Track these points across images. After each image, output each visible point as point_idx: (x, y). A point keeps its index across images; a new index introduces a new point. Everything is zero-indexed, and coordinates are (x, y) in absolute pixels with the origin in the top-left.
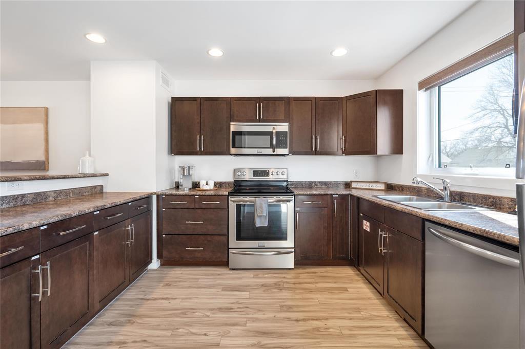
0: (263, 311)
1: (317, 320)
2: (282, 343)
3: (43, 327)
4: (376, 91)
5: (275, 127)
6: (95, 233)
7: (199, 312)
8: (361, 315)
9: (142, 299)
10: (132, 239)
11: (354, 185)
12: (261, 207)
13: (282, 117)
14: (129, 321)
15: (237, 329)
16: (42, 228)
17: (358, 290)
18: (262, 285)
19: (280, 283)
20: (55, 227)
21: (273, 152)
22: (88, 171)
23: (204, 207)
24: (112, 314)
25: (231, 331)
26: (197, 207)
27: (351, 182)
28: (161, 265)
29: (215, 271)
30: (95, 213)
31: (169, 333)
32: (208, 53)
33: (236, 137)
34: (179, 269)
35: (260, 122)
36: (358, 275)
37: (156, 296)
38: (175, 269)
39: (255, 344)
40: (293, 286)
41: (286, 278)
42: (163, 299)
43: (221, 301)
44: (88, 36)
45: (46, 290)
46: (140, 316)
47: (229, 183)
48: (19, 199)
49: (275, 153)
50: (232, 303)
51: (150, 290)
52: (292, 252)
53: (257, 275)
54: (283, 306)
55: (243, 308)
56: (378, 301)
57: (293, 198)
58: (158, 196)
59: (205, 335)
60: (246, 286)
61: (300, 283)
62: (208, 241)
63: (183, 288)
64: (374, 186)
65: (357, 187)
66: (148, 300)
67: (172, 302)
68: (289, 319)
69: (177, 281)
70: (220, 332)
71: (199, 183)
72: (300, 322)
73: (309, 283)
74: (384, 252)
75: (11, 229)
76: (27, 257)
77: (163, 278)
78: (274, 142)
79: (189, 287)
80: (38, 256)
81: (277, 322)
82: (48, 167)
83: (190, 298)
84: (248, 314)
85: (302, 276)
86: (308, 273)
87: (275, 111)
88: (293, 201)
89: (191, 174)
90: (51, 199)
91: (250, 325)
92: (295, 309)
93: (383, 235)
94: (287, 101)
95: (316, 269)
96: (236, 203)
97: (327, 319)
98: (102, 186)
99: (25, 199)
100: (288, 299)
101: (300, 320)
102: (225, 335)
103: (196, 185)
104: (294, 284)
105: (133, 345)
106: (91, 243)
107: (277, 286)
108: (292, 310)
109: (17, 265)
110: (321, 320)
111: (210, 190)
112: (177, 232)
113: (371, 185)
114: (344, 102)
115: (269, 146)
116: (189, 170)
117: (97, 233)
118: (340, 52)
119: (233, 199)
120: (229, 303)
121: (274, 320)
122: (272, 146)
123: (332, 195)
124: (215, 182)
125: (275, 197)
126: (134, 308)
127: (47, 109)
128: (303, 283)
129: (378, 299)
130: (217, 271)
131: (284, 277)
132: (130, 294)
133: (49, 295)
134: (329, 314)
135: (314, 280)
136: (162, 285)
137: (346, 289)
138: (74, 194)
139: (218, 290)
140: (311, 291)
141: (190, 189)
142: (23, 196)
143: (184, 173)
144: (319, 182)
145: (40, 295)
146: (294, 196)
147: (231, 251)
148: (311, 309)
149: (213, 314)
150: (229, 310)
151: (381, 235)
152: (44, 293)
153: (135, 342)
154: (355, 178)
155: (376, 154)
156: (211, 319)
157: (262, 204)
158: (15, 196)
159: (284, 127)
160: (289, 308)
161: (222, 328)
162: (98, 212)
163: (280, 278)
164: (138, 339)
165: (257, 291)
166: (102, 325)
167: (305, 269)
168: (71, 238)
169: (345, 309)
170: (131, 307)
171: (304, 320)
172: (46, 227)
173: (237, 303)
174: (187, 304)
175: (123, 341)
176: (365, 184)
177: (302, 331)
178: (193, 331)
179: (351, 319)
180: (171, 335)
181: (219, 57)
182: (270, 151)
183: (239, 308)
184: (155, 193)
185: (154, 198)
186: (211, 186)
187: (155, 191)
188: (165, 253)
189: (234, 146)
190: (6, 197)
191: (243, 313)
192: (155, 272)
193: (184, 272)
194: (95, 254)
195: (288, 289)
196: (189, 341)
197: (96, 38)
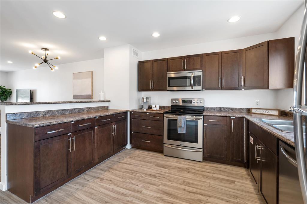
0: (172, 181)
1: (203, 195)
2: (174, 201)
3: (72, 163)
4: (268, 42)
5: (193, 73)
6: (96, 127)
7: (139, 174)
8: (237, 201)
9: (118, 162)
10: (115, 132)
11: (254, 111)
12: (181, 122)
13: (199, 66)
14: (109, 170)
15: (153, 187)
16: (72, 122)
17: (243, 185)
18: (178, 168)
19: (189, 169)
20: (77, 122)
21: (192, 89)
22: (102, 99)
23: (151, 119)
24: (103, 166)
25: (150, 187)
26: (148, 119)
27: (252, 108)
28: (132, 147)
29: (156, 155)
30: (96, 118)
31: (121, 180)
32: (152, 35)
33: (170, 80)
34: (139, 151)
35: (184, 71)
36: (249, 175)
37: (123, 162)
38: (137, 151)
39: (159, 198)
40: (197, 172)
41: (195, 167)
42: (126, 163)
43: (152, 171)
44: (99, 38)
45: (73, 148)
46: (114, 169)
47: (169, 107)
48: (73, 110)
49: (193, 89)
50: (157, 173)
51: (122, 158)
52: (201, 151)
53: (178, 162)
54: (185, 182)
55: (161, 177)
56: (256, 195)
57: (202, 117)
58: (131, 112)
59: (137, 185)
60: (169, 166)
61: (202, 171)
62: (153, 138)
63: (137, 160)
64: (270, 112)
65: (256, 112)
66: (120, 163)
67: (129, 166)
68: (185, 190)
69: (135, 157)
70: (144, 186)
71: (151, 106)
72: (191, 194)
73: (209, 173)
74: (258, 161)
75: (60, 122)
76: (66, 133)
77: (130, 154)
78: (192, 83)
79: (140, 160)
80: (70, 134)
81: (177, 190)
82: (93, 97)
83: (138, 166)
84: (163, 181)
85: (206, 167)
86: (211, 166)
87: (194, 63)
88: (202, 119)
89: (147, 101)
90: (85, 111)
91: (161, 187)
92: (191, 185)
93: (258, 148)
94: (201, 57)
95: (218, 165)
96: (167, 118)
97: (210, 197)
98: (108, 106)
99: (75, 110)
100: (190, 178)
101: (191, 192)
102: (146, 188)
103: (150, 108)
104: (198, 171)
105: (106, 181)
106: (94, 131)
107: (187, 170)
108: (190, 185)
109: (62, 136)
110: (205, 196)
111: (157, 110)
112: (138, 132)
113: (267, 111)
114: (244, 52)
115: (190, 85)
116: (146, 100)
117: (97, 127)
118: (234, 19)
119: (166, 116)
120: (156, 173)
121: (176, 188)
122: (191, 85)
123: (230, 117)
124: (160, 106)
125: (194, 116)
126: (113, 165)
127: (92, 72)
128: (205, 172)
129: (257, 194)
130: (157, 155)
131: (194, 166)
132: (114, 158)
133: (74, 150)
134: (213, 194)
135: (213, 171)
136: (128, 157)
137: (234, 182)
138: (95, 109)
139: (153, 165)
140: (207, 177)
141: (147, 109)
142: (75, 109)
143: (143, 101)
144: (227, 108)
145: (71, 150)
146: (203, 116)
147: (164, 145)
148: (202, 188)
149: (146, 176)
150: (154, 176)
151: (256, 147)
152: (72, 149)
153: (107, 180)
154: (256, 106)
155: (268, 88)
156: (143, 179)
157: (182, 120)
158: (71, 109)
159: (199, 73)
160: (188, 184)
161: (146, 184)
162: (97, 118)
163: (192, 166)
164: (109, 179)
165: (173, 170)
166: (98, 169)
167: (210, 163)
168: (85, 128)
169: (227, 194)
170: (112, 164)
171: (194, 193)
172: (74, 122)
173: (160, 174)
174: (136, 169)
175: (103, 178)
176: (262, 111)
177: (190, 199)
178: (133, 182)
179: (227, 201)
180: (123, 181)
181: (158, 37)
182: (190, 88)
183: (159, 177)
184: (129, 111)
185: (129, 113)
186: (158, 108)
187: (129, 110)
188: (133, 141)
189: (169, 86)
190: (68, 109)
191: (161, 180)
192: (128, 150)
193: (141, 153)
194: (96, 136)
195: (193, 173)
196: (128, 186)
197: (103, 38)
